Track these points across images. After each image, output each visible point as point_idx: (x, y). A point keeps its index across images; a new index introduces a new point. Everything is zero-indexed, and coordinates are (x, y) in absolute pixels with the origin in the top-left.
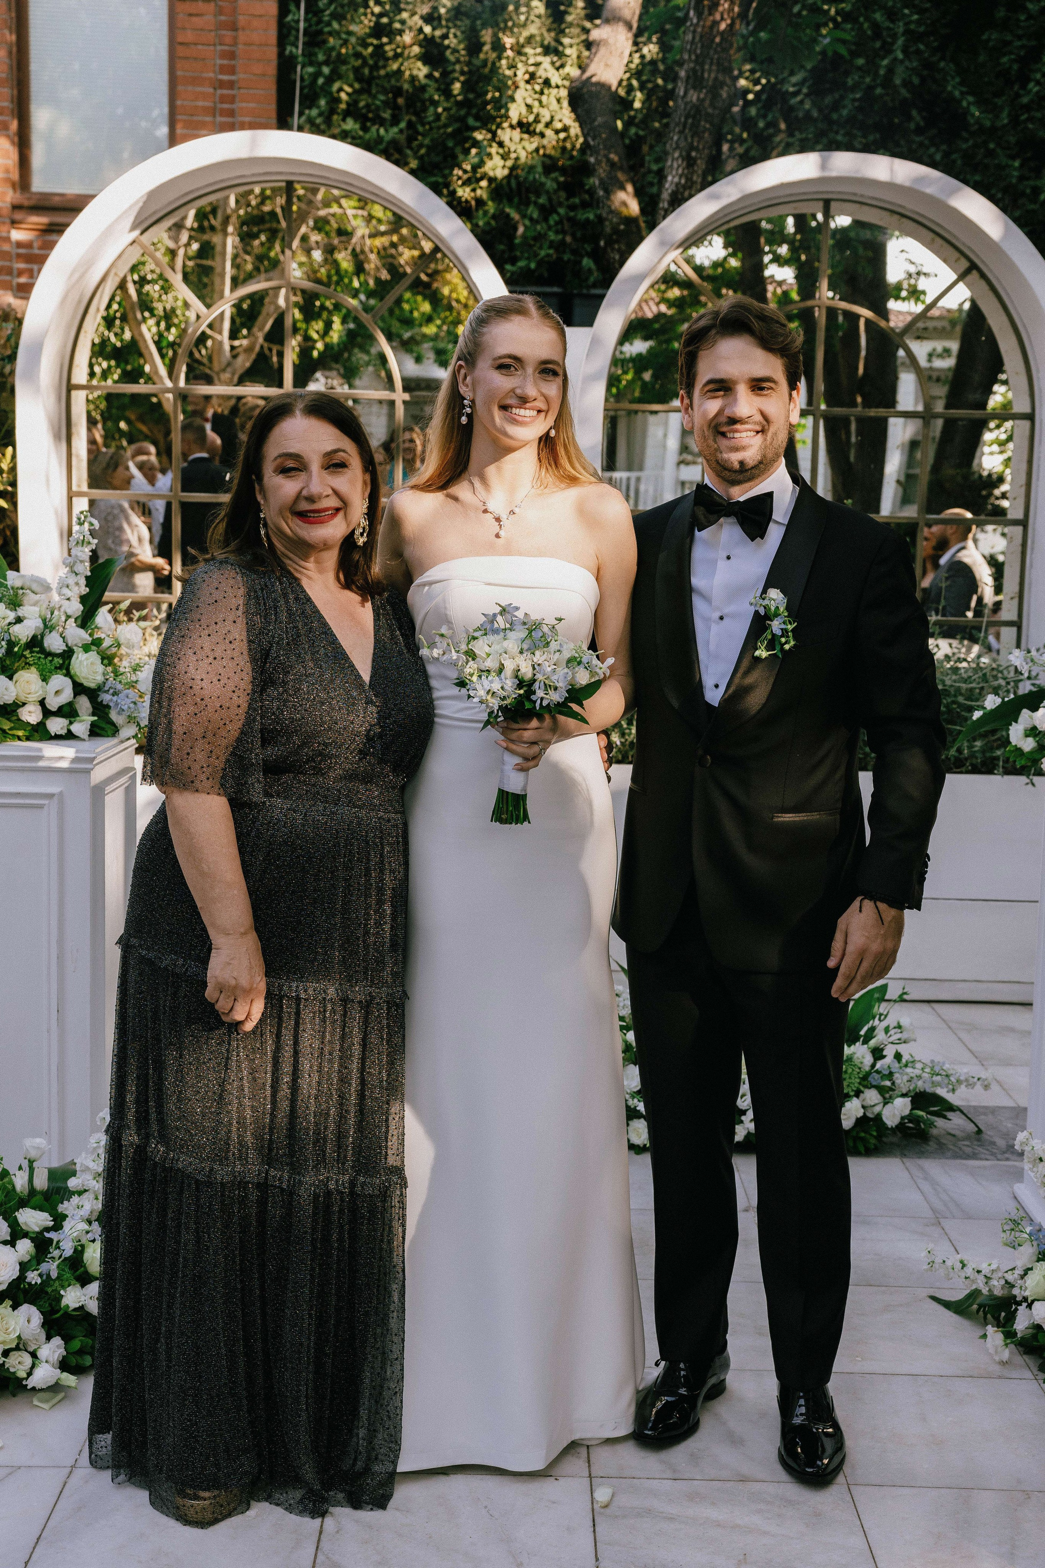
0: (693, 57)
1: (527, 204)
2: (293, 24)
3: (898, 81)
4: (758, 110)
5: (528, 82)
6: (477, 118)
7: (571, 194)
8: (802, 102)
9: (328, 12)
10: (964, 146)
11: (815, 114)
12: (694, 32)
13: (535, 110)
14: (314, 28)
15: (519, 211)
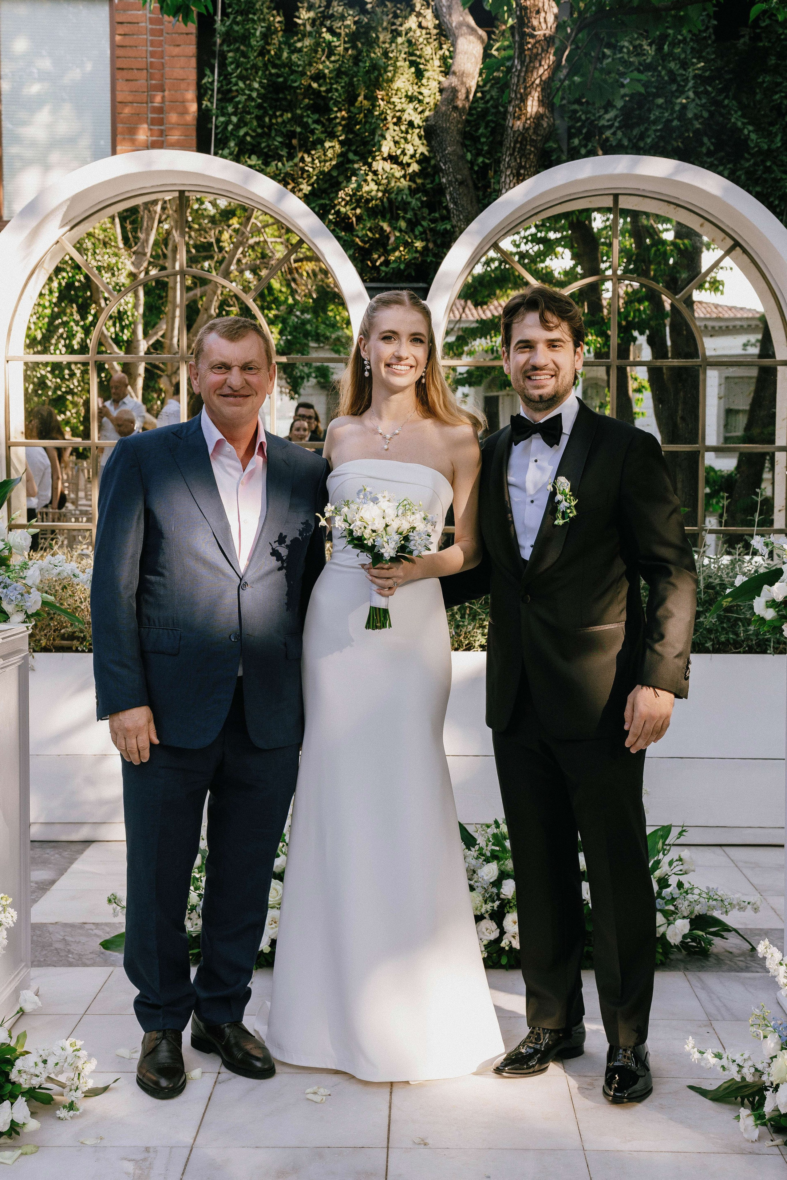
0: (519, 96)
1: (397, 218)
2: (208, 85)
3: (690, 115)
4: (580, 141)
5: (395, 124)
6: (356, 153)
7: (432, 210)
8: (614, 134)
9: (235, 75)
10: (747, 165)
11: (626, 143)
12: (519, 76)
13: (402, 146)
14: (225, 87)
15: (390, 225)
